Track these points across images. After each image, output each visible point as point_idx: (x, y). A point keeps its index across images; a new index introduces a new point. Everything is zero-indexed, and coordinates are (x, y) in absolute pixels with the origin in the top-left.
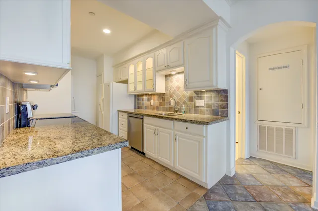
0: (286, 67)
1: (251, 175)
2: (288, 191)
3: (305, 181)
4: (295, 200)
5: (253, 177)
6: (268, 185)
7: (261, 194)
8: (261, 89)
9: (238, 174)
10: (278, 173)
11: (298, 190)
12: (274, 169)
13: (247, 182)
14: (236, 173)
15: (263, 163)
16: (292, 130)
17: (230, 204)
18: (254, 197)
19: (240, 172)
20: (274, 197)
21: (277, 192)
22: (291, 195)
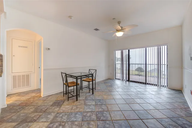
0: (27, 47)
1: (16, 101)
2: (34, 97)
3: (36, 92)
4: (37, 98)
5: (18, 101)
6: (26, 100)
7: (27, 103)
8: (14, 56)
9: (9, 104)
10: (26, 95)
11: (36, 95)
12: (23, 94)
13: (17, 104)
14: (7, 105)
15: (17, 94)
16: (29, 75)
17: (18, 114)
18: (25, 106)
19: (9, 103)
20: (32, 101)
21: (31, 100)
22: (36, 98)
